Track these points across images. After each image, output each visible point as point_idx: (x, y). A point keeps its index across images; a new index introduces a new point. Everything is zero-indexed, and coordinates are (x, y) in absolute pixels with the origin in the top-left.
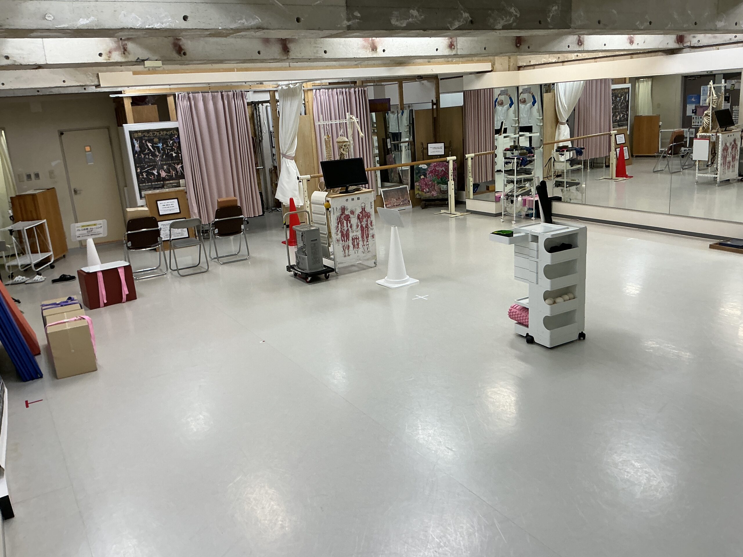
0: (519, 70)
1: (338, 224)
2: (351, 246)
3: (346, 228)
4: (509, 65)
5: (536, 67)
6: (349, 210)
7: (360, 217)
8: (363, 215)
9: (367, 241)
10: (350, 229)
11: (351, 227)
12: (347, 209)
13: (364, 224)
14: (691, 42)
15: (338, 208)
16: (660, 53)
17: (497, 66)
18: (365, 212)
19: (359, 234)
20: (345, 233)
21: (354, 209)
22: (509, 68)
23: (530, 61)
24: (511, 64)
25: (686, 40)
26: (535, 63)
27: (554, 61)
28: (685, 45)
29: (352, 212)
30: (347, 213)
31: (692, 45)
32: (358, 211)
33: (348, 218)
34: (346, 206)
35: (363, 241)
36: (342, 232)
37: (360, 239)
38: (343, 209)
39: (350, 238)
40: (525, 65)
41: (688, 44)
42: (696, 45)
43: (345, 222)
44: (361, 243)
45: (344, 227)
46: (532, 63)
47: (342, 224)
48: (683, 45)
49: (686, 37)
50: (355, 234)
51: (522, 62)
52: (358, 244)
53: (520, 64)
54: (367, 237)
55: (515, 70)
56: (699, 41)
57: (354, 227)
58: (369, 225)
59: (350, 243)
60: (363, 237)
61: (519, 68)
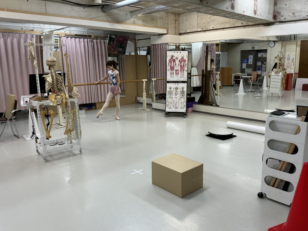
0: (180, 35)
1: (169, 63)
2: (175, 73)
3: (173, 65)
4: (175, 32)
5: (189, 34)
6: (175, 57)
7: (181, 61)
8: (182, 60)
9: (183, 73)
10: (175, 66)
11: (176, 65)
12: (174, 57)
14: (280, 19)
15: (170, 55)
16: (261, 25)
17: (169, 31)
18: (183, 59)
19: (179, 68)
20: (172, 67)
21: (177, 57)
22: (175, 33)
23: (186, 31)
24: (176, 32)
25: (277, 18)
26: (189, 32)
27: (200, 30)
28: (277, 21)
29: (177, 58)
30: (174, 58)
31: (281, 21)
32: (180, 58)
33: (174, 61)
34: (174, 55)
35: (181, 72)
36: (171, 66)
37: (180, 71)
38: (172, 57)
39: (175, 70)
40: (183, 32)
41: (279, 20)
42: (283, 21)
43: (173, 62)
44: (180, 73)
45: (172, 64)
46: (187, 32)
48: (276, 20)
49: (277, 16)
50: (177, 68)
51: (182, 31)
52: (178, 73)
53: (181, 32)
54: (183, 71)
55: (178, 35)
56: (285, 18)
57: (177, 65)
58: (185, 65)
59: (174, 72)
60: (181, 70)
61: (180, 34)
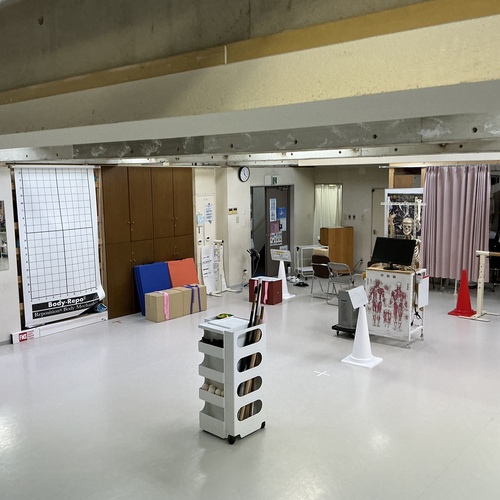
2: (382, 319)
3: (378, 301)
8: (397, 293)
9: (400, 320)
10: (383, 303)
12: (382, 284)
13: (398, 302)
18: (401, 292)
19: (392, 310)
21: (388, 285)
29: (387, 288)
30: (381, 286)
32: (394, 288)
33: (381, 292)
34: (381, 280)
35: (396, 318)
37: (393, 315)
38: (378, 283)
39: (382, 311)
43: (378, 294)
44: (393, 319)
45: (376, 298)
47: (375, 296)
50: (387, 308)
54: (401, 316)
58: (404, 305)
59: (381, 315)
60: (395, 314)
